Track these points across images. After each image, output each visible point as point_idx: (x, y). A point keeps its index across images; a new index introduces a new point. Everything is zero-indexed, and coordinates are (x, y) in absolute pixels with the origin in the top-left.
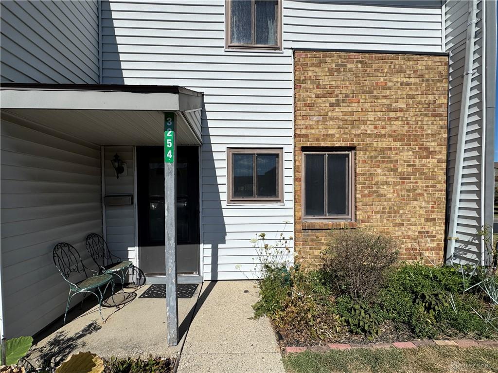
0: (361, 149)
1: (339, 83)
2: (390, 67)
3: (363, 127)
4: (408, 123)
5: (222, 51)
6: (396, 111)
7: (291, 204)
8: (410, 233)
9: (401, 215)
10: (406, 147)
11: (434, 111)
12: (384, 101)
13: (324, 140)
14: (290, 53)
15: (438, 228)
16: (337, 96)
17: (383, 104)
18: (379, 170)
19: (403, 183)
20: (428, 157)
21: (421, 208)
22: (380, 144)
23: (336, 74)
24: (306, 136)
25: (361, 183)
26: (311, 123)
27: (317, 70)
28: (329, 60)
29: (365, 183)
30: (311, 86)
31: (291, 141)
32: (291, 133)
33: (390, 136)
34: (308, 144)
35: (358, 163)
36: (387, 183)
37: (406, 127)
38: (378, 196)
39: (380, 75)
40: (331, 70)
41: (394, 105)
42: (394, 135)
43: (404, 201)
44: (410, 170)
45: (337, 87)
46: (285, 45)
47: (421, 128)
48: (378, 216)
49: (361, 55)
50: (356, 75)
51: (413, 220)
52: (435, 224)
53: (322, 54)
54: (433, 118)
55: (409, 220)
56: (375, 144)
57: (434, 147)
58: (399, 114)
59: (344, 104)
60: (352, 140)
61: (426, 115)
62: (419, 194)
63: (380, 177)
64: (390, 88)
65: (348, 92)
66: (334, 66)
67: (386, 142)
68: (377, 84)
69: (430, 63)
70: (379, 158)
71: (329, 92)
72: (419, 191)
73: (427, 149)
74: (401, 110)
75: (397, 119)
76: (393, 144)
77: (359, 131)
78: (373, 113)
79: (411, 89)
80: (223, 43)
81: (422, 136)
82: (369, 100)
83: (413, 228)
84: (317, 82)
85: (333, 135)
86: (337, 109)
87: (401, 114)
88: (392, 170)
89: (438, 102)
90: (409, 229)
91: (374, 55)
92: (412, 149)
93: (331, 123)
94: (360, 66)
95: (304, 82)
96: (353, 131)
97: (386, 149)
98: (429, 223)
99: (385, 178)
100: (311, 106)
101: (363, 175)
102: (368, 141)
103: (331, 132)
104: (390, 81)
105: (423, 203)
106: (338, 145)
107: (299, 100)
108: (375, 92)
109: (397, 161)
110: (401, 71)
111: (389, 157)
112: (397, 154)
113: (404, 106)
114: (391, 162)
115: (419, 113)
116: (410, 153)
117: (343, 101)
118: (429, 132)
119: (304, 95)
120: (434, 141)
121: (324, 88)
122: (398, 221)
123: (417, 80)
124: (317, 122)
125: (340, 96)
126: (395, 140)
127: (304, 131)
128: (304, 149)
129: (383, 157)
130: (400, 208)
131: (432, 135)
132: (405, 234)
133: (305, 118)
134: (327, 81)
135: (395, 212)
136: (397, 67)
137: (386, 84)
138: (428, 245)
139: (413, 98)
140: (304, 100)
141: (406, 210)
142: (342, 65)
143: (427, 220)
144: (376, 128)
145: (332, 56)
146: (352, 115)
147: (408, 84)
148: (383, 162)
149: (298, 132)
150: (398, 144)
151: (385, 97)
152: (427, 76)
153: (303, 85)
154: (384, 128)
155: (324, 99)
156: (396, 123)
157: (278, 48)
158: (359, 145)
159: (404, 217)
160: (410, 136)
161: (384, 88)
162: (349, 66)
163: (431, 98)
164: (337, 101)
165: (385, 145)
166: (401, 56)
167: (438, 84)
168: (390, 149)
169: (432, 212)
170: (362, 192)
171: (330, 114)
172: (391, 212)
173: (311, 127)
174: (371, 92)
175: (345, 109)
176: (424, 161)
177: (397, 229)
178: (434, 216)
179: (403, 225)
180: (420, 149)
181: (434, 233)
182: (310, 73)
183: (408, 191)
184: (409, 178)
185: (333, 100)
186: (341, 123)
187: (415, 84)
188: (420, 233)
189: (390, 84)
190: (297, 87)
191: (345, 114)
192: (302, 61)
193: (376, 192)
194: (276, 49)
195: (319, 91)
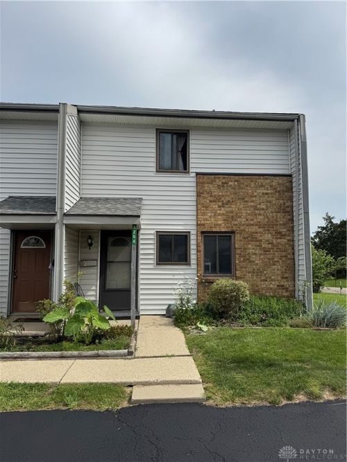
0: (238, 233)
2: (255, 184)
3: (239, 220)
4: (267, 217)
5: (153, 174)
8: (272, 286)
9: (265, 275)
10: (267, 232)
11: (284, 210)
13: (215, 227)
15: (290, 283)
17: (252, 206)
19: (266, 254)
20: (281, 238)
22: (250, 230)
23: (222, 188)
24: (204, 225)
25: (238, 254)
26: (207, 217)
27: (210, 186)
28: (217, 180)
29: (241, 254)
30: (207, 195)
31: (195, 227)
32: (195, 223)
33: (256, 225)
34: (205, 230)
38: (250, 262)
40: (219, 186)
43: (267, 265)
45: (223, 196)
46: (191, 170)
47: (276, 220)
50: (234, 189)
53: (213, 176)
59: (227, 206)
60: (233, 227)
61: (279, 212)
63: (251, 250)
64: (255, 196)
65: (230, 199)
68: (247, 194)
69: (280, 181)
71: (218, 199)
72: (276, 259)
73: (280, 233)
75: (260, 215)
76: (258, 230)
77: (237, 223)
78: (245, 211)
79: (269, 197)
80: (154, 169)
81: (277, 225)
82: (243, 203)
84: (210, 193)
85: (220, 225)
86: (223, 209)
87: (263, 212)
88: (258, 246)
89: (286, 204)
90: (271, 283)
91: (245, 177)
92: (271, 233)
93: (219, 217)
94: (236, 183)
96: (233, 222)
97: (254, 233)
98: (284, 280)
99: (254, 251)
100: (207, 207)
101: (240, 249)
102: (242, 228)
103: (220, 222)
104: (256, 192)
105: (280, 267)
106: (223, 230)
107: (199, 204)
108: (246, 199)
109: (261, 240)
110: (262, 186)
111: (256, 238)
112: (261, 236)
114: (257, 241)
115: (274, 211)
119: (203, 201)
120: (285, 228)
121: (215, 196)
122: (263, 278)
123: (272, 191)
124: (211, 216)
125: (225, 201)
127: (203, 222)
128: (202, 232)
130: (264, 270)
131: (284, 224)
132: (268, 286)
133: (203, 214)
136: (260, 184)
137: (253, 194)
139: (270, 202)
140: (203, 204)
141: (268, 272)
142: (225, 183)
144: (247, 220)
145: (219, 178)
146: (232, 212)
147: (267, 194)
148: (253, 241)
149: (199, 222)
151: (252, 201)
152: (279, 189)
153: (202, 195)
154: (252, 220)
155: (215, 203)
158: (237, 230)
160: (269, 225)
161: (251, 196)
162: (230, 183)
163: (281, 202)
164: (223, 204)
165: (253, 230)
166: (262, 177)
167: (286, 194)
168: (257, 233)
169: (286, 273)
170: (239, 259)
171: (218, 212)
172: (259, 272)
173: (207, 220)
174: (243, 199)
176: (279, 240)
177: (263, 283)
179: (267, 281)
180: (276, 233)
181: (288, 286)
183: (269, 259)
184: (270, 251)
185: (220, 204)
186: (225, 217)
187: (271, 194)
188: (278, 286)
190: (197, 196)
191: (228, 212)
192: (201, 181)
193: (249, 259)
194: (185, 173)
195: (212, 199)
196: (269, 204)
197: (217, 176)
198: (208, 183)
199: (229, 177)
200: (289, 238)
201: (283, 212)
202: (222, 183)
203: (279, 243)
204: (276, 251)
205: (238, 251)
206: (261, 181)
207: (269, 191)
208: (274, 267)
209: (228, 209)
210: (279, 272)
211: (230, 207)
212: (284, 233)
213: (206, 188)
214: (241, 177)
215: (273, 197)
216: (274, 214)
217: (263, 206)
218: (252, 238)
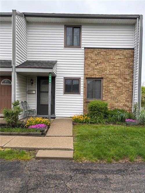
0: (105, 79)
1: (98, 58)
2: (115, 53)
3: (105, 72)
4: (120, 71)
5: (63, 48)
7: (82, 95)
8: (120, 105)
9: (117, 99)
10: (119, 78)
12: (113, 64)
13: (93, 76)
14: (84, 48)
15: (130, 104)
16: (98, 62)
18: (110, 85)
19: (118, 89)
20: (127, 81)
22: (111, 77)
23: (97, 55)
24: (87, 74)
26: (89, 70)
28: (95, 51)
30: (89, 59)
31: (83, 76)
32: (83, 73)
33: (114, 75)
34: (88, 77)
35: (103, 83)
36: (113, 89)
39: (111, 55)
41: (116, 65)
43: (119, 94)
44: (121, 85)
46: (82, 46)
47: (125, 72)
48: (110, 99)
49: (105, 50)
50: (104, 56)
51: (121, 101)
52: (128, 102)
53: (93, 49)
56: (109, 77)
58: (117, 68)
60: (102, 76)
61: (126, 68)
62: (124, 93)
63: (111, 87)
64: (114, 60)
65: (101, 61)
68: (110, 58)
69: (128, 52)
71: (95, 61)
73: (126, 79)
76: (115, 77)
77: (104, 73)
78: (109, 67)
79: (121, 60)
80: (63, 46)
81: (125, 75)
82: (108, 63)
83: (121, 103)
85: (96, 74)
86: (97, 66)
88: (115, 85)
89: (130, 64)
92: (121, 79)
93: (95, 70)
94: (105, 53)
95: (87, 58)
96: (102, 73)
97: (113, 78)
98: (126, 102)
100: (89, 65)
101: (105, 86)
102: (107, 76)
104: (115, 57)
105: (125, 96)
106: (97, 77)
107: (86, 63)
108: (110, 61)
109: (116, 82)
110: (118, 54)
111: (114, 81)
112: (116, 80)
114: (114, 83)
117: (99, 64)
118: (127, 73)
120: (129, 76)
121: (94, 59)
122: (116, 101)
123: (123, 57)
124: (91, 70)
130: (117, 97)
133: (87, 69)
135: (115, 98)
137: (113, 58)
138: (126, 109)
141: (119, 98)
144: (110, 72)
146: (102, 68)
147: (120, 58)
148: (112, 83)
149: (85, 73)
150: (117, 77)
151: (113, 62)
152: (127, 56)
154: (112, 72)
155: (93, 63)
156: (116, 70)
158: (104, 77)
160: (121, 75)
161: (112, 60)
162: (102, 53)
163: (128, 63)
166: (118, 50)
167: (130, 58)
169: (128, 98)
170: (105, 92)
171: (95, 68)
173: (89, 72)
174: (108, 61)
176: (125, 82)
177: (116, 103)
178: (128, 100)
179: (118, 102)
180: (124, 78)
181: (128, 105)
183: (120, 92)
184: (120, 88)
185: (96, 63)
186: (98, 70)
188: (124, 105)
190: (85, 59)
191: (100, 68)
192: (87, 52)
193: (109, 92)
194: (79, 47)
195: (92, 61)
196: (121, 64)
197: (95, 49)
198: (90, 53)
199: (101, 49)
200: (131, 81)
201: (128, 68)
202: (98, 53)
203: (125, 84)
204: (124, 88)
205: (105, 88)
206: (118, 52)
207: (122, 57)
208: (122, 95)
209: (100, 66)
210: (124, 98)
211: (101, 65)
212: (128, 79)
213: (89, 55)
214: (107, 50)
215: (123, 60)
216: (124, 69)
217: (118, 65)
218: (112, 81)
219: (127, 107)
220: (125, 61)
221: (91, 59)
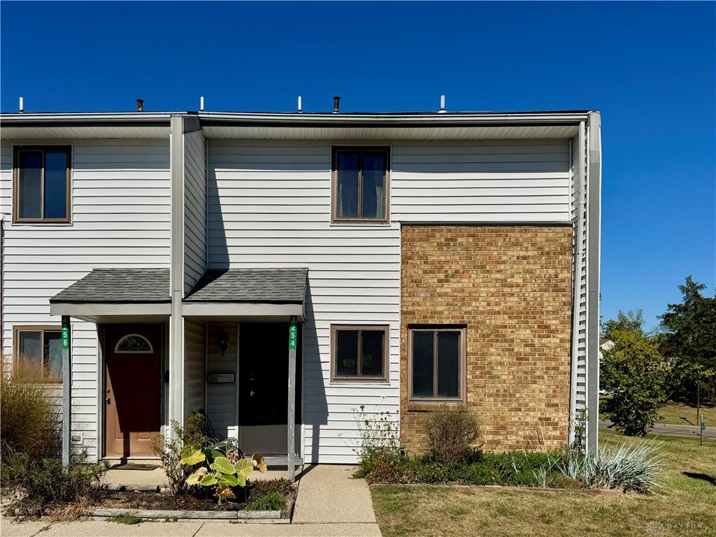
0: (472, 327)
1: (448, 258)
2: (504, 240)
3: (474, 304)
4: (525, 300)
5: (327, 226)
6: (511, 286)
7: (397, 384)
8: (528, 419)
9: (518, 399)
10: (523, 325)
11: (556, 286)
12: (498, 276)
13: (432, 317)
14: (398, 226)
15: (561, 414)
16: (446, 271)
17: (497, 280)
18: (492, 350)
19: (520, 364)
20: (549, 337)
21: (541, 392)
22: (493, 322)
23: (445, 248)
24: (413, 313)
25: (472, 363)
26: (418, 299)
27: (425, 245)
28: (438, 235)
29: (477, 364)
30: (418, 262)
31: (398, 317)
32: (398, 309)
33: (505, 313)
34: (415, 322)
35: (468, 342)
36: (501, 364)
37: (523, 304)
38: (491, 378)
39: (493, 248)
40: (439, 245)
41: (509, 280)
42: (510, 313)
43: (521, 383)
44: (528, 350)
45: (447, 262)
46: (392, 218)
47: (541, 304)
48: (492, 399)
49: (472, 229)
50: (467, 249)
51: (531, 405)
52: (557, 411)
53: (430, 228)
54: (554, 294)
55: (527, 405)
56: (488, 322)
57: (556, 325)
58: (514, 290)
59: (454, 280)
60: (462, 317)
61: (546, 291)
62: (539, 377)
63: (493, 358)
64: (504, 262)
65: (458, 267)
66: (443, 240)
67: (499, 320)
68: (490, 258)
69: (551, 235)
70: (492, 337)
71: (438, 267)
72: (538, 373)
73: (547, 327)
74: (518, 286)
75: (512, 295)
76: (508, 322)
77: (470, 308)
78: (485, 289)
79: (528, 263)
80: (328, 217)
81: (542, 313)
82: (482, 275)
83: (532, 414)
84: (424, 258)
85: (441, 312)
86: (446, 285)
87: (518, 290)
88: (507, 350)
89: (560, 276)
90: (527, 415)
91: (486, 228)
92: (530, 328)
93: (440, 299)
94: (471, 240)
95: (411, 258)
96: (464, 308)
97: (500, 327)
98: (551, 409)
99: (499, 358)
100: (418, 283)
101: (474, 354)
102: (479, 318)
103: (439, 309)
104: (505, 255)
105: (544, 387)
106: (446, 322)
107: (405, 277)
108: (488, 267)
109: (512, 341)
110: (517, 244)
111: (504, 336)
112: (512, 332)
113: (520, 281)
114: (506, 341)
115: (538, 289)
116: (528, 331)
117: (453, 276)
118: (550, 308)
119: (411, 271)
120: (556, 319)
121: (433, 263)
122: (514, 405)
123: (536, 253)
124: (425, 298)
125: (450, 272)
126: (510, 318)
127: (410, 308)
128: (410, 326)
129: (497, 335)
130: (517, 391)
131: (554, 312)
132: (523, 420)
133: (411, 295)
134: (435, 256)
135: (511, 395)
136: (513, 240)
137: (500, 258)
138: (550, 433)
139: (530, 272)
140: (411, 277)
141: (523, 394)
142: (451, 240)
143: (548, 405)
144: (489, 304)
145: (440, 231)
146: (462, 290)
147: (525, 258)
148: (497, 341)
149: (405, 309)
150: (514, 322)
151: (499, 272)
152: (547, 249)
153: (410, 261)
154: (497, 304)
155: (432, 275)
156: (512, 299)
157: (386, 222)
158: (470, 322)
159: (521, 401)
160: (528, 313)
161: (498, 263)
162: (460, 240)
163: (552, 272)
164: (447, 276)
165: (499, 323)
166: (517, 228)
167: (561, 257)
168: (505, 327)
169: (554, 397)
170: (473, 373)
171: (438, 290)
172: (507, 396)
173: (418, 304)
174: (483, 267)
175: (455, 285)
176: (544, 340)
177: (513, 413)
178: (556, 401)
179: (520, 410)
180: (539, 327)
181: (557, 420)
182: (417, 249)
183: (525, 373)
184: (528, 359)
185: (442, 276)
186: (450, 300)
187: (533, 257)
188: (540, 419)
189: (504, 258)
190: (403, 263)
192: (409, 236)
193: (489, 373)
194: (382, 222)
195: (427, 267)
197: (437, 227)
198: (421, 240)
199: (459, 228)
200: (563, 336)
201: (554, 291)
202: (446, 240)
205: (472, 359)
207: (530, 253)
208: (534, 386)
210: (543, 396)
212: (553, 327)
214: (479, 228)
215: (535, 263)
217: (518, 280)
219: (551, 428)
220: (542, 267)
221: (425, 263)
